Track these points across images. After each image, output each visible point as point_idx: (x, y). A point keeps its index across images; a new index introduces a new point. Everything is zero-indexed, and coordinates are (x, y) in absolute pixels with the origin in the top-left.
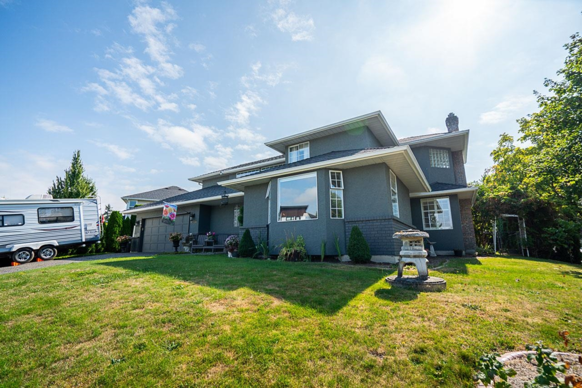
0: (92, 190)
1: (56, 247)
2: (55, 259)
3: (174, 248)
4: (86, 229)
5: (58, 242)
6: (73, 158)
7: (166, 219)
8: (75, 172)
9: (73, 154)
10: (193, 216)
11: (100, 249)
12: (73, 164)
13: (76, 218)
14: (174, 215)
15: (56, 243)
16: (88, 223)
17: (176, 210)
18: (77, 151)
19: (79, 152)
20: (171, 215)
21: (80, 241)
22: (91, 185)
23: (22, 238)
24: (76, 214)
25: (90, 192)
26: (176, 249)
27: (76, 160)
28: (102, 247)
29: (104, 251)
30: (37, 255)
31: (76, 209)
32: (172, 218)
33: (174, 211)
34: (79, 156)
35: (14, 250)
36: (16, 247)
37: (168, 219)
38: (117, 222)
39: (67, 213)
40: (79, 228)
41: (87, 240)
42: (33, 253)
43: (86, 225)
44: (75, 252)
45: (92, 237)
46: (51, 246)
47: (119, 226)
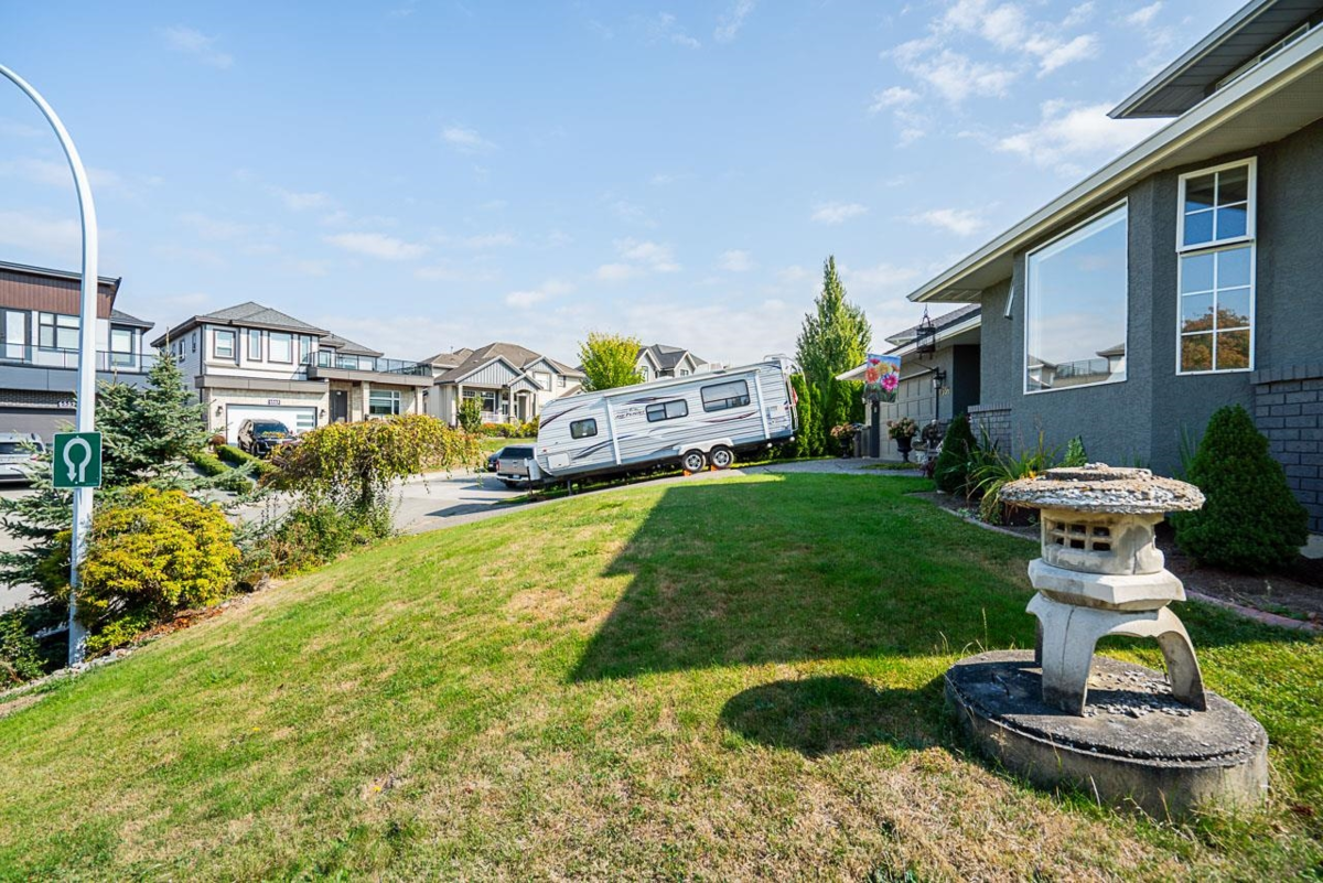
0: (860, 329)
1: (731, 448)
2: (732, 468)
3: (901, 454)
4: (768, 415)
5: (733, 441)
6: (824, 275)
7: (875, 391)
8: (830, 298)
9: (823, 265)
10: (941, 377)
11: (817, 450)
12: (827, 285)
13: (753, 399)
14: (893, 379)
15: (731, 444)
16: (771, 404)
17: (898, 367)
18: (828, 259)
19: (831, 258)
20: (886, 380)
21: (763, 439)
22: (858, 319)
23: (691, 434)
24: (752, 392)
25: (858, 333)
26: (906, 457)
27: (829, 275)
28: (821, 445)
29: (823, 454)
30: (709, 459)
31: (750, 384)
32: (889, 388)
33: (894, 370)
34: (832, 268)
35: (681, 453)
36: (683, 449)
37: (879, 389)
38: (841, 396)
39: (739, 390)
40: (758, 415)
41: (774, 436)
42: (704, 457)
43: (768, 409)
44: (779, 454)
45: (780, 430)
46: (723, 447)
47: (846, 404)
